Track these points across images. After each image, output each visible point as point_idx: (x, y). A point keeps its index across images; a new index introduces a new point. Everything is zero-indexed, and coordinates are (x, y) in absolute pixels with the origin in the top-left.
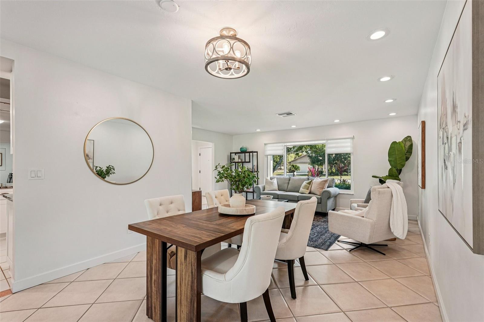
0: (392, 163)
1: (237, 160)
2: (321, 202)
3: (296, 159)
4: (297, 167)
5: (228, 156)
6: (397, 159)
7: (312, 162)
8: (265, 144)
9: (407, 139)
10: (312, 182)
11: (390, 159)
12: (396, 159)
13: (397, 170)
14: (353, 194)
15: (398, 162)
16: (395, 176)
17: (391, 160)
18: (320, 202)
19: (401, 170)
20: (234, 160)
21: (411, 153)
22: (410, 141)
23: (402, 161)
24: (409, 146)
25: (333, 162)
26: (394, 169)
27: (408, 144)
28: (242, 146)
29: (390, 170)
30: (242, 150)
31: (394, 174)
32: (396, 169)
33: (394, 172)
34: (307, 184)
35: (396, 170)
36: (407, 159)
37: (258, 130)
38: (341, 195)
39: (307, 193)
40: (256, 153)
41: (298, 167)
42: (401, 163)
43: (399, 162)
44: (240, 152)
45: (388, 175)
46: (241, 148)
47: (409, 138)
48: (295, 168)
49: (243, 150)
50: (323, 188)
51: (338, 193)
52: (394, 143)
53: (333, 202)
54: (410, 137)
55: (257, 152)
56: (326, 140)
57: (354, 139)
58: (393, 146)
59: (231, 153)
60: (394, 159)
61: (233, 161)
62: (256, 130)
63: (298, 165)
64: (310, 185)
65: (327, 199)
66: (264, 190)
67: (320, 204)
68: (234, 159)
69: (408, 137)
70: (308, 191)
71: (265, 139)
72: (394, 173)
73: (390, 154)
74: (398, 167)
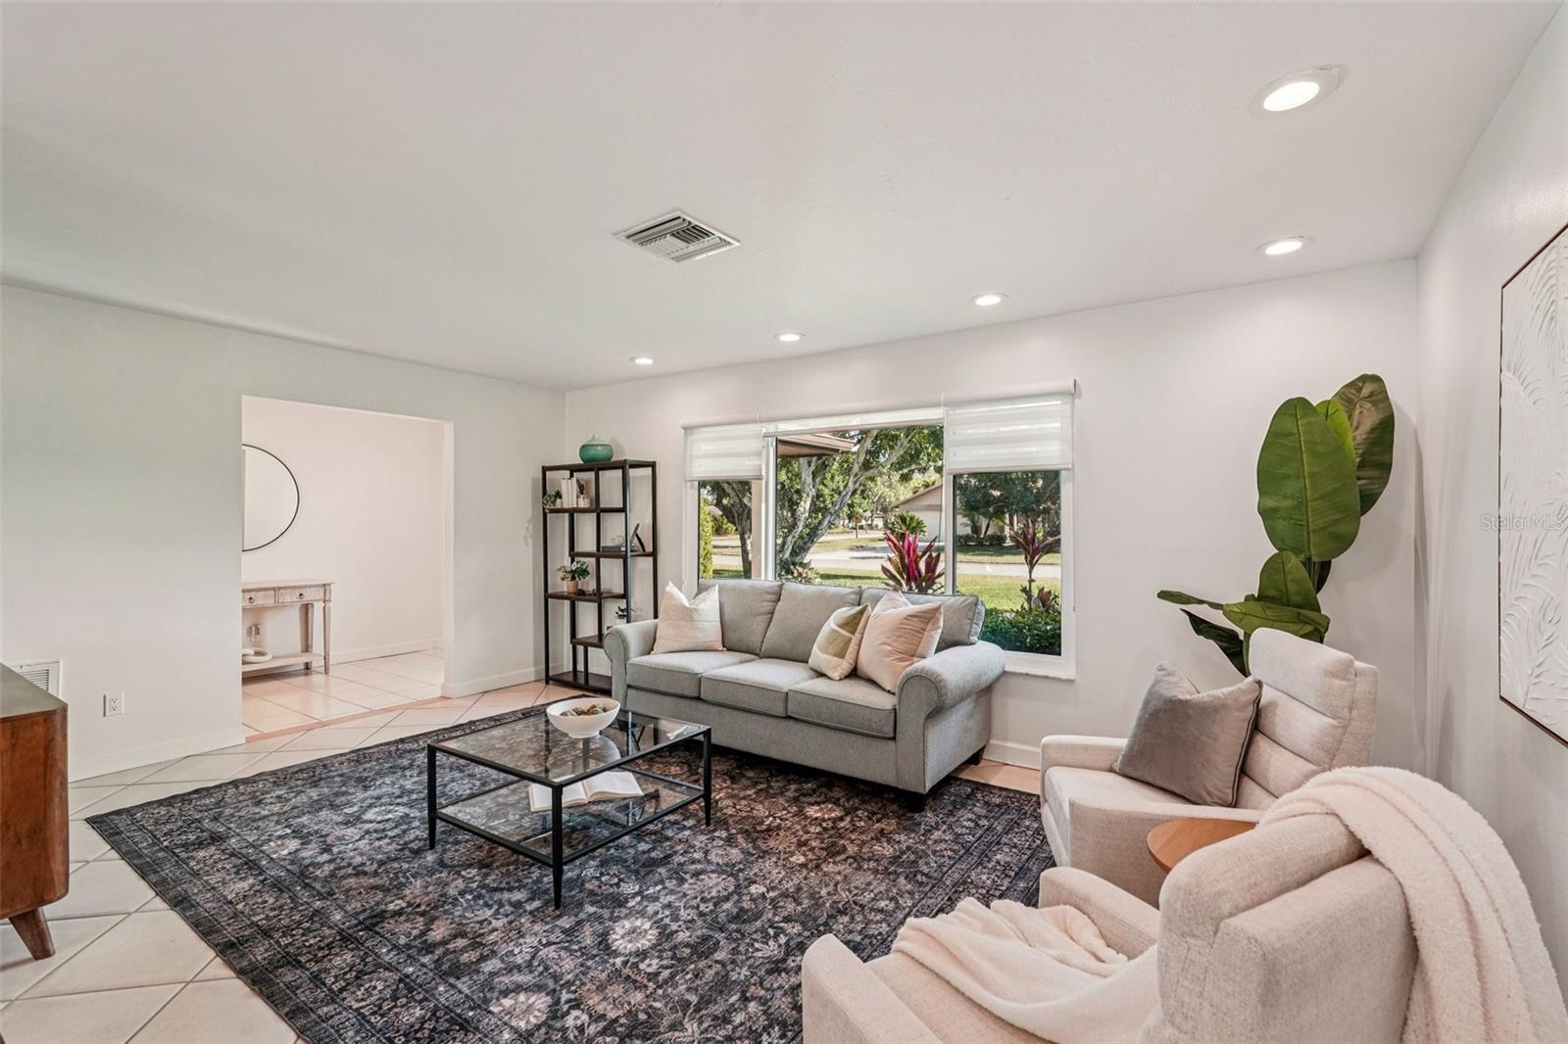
0: (1281, 525)
1: (570, 497)
2: (895, 733)
3: (917, 494)
4: (914, 524)
5: (534, 480)
6: (1310, 504)
7: (966, 506)
8: (685, 429)
9: (1360, 390)
10: (865, 615)
11: (1270, 503)
12: (1301, 504)
13: (1308, 563)
14: (1072, 678)
15: (1316, 522)
16: (1296, 599)
17: (1275, 510)
18: (891, 735)
19: (1325, 567)
20: (558, 500)
21: (1386, 467)
22: (1374, 404)
23: (1337, 516)
24: (1373, 430)
25: (1038, 506)
26: (1294, 562)
27: (1369, 418)
28: (590, 438)
29: (1270, 569)
30: (586, 457)
31: (1292, 587)
32: (1302, 557)
33: (1293, 581)
34: (842, 626)
35: (1304, 563)
36: (1368, 500)
37: (644, 361)
38: (1012, 681)
39: (836, 675)
40: (650, 469)
41: (919, 523)
42: (1330, 529)
43: (1320, 523)
44: (581, 462)
45: (1256, 595)
46: (584, 447)
47: (1367, 390)
48: (910, 524)
49: (592, 452)
50: (913, 656)
51: (997, 671)
52: (1295, 408)
53: (972, 723)
54: (1376, 379)
55: (653, 465)
56: (946, 405)
57: (1080, 397)
58: (1288, 424)
59: (545, 470)
60: (1288, 503)
61: (554, 503)
62: (632, 359)
63: (919, 515)
64: (853, 633)
65: (924, 716)
66: (649, 650)
67: (891, 744)
68: (558, 495)
69: (1364, 378)
70: (845, 665)
71: (686, 405)
72: (1289, 584)
73: (1268, 477)
74: (1313, 551)
